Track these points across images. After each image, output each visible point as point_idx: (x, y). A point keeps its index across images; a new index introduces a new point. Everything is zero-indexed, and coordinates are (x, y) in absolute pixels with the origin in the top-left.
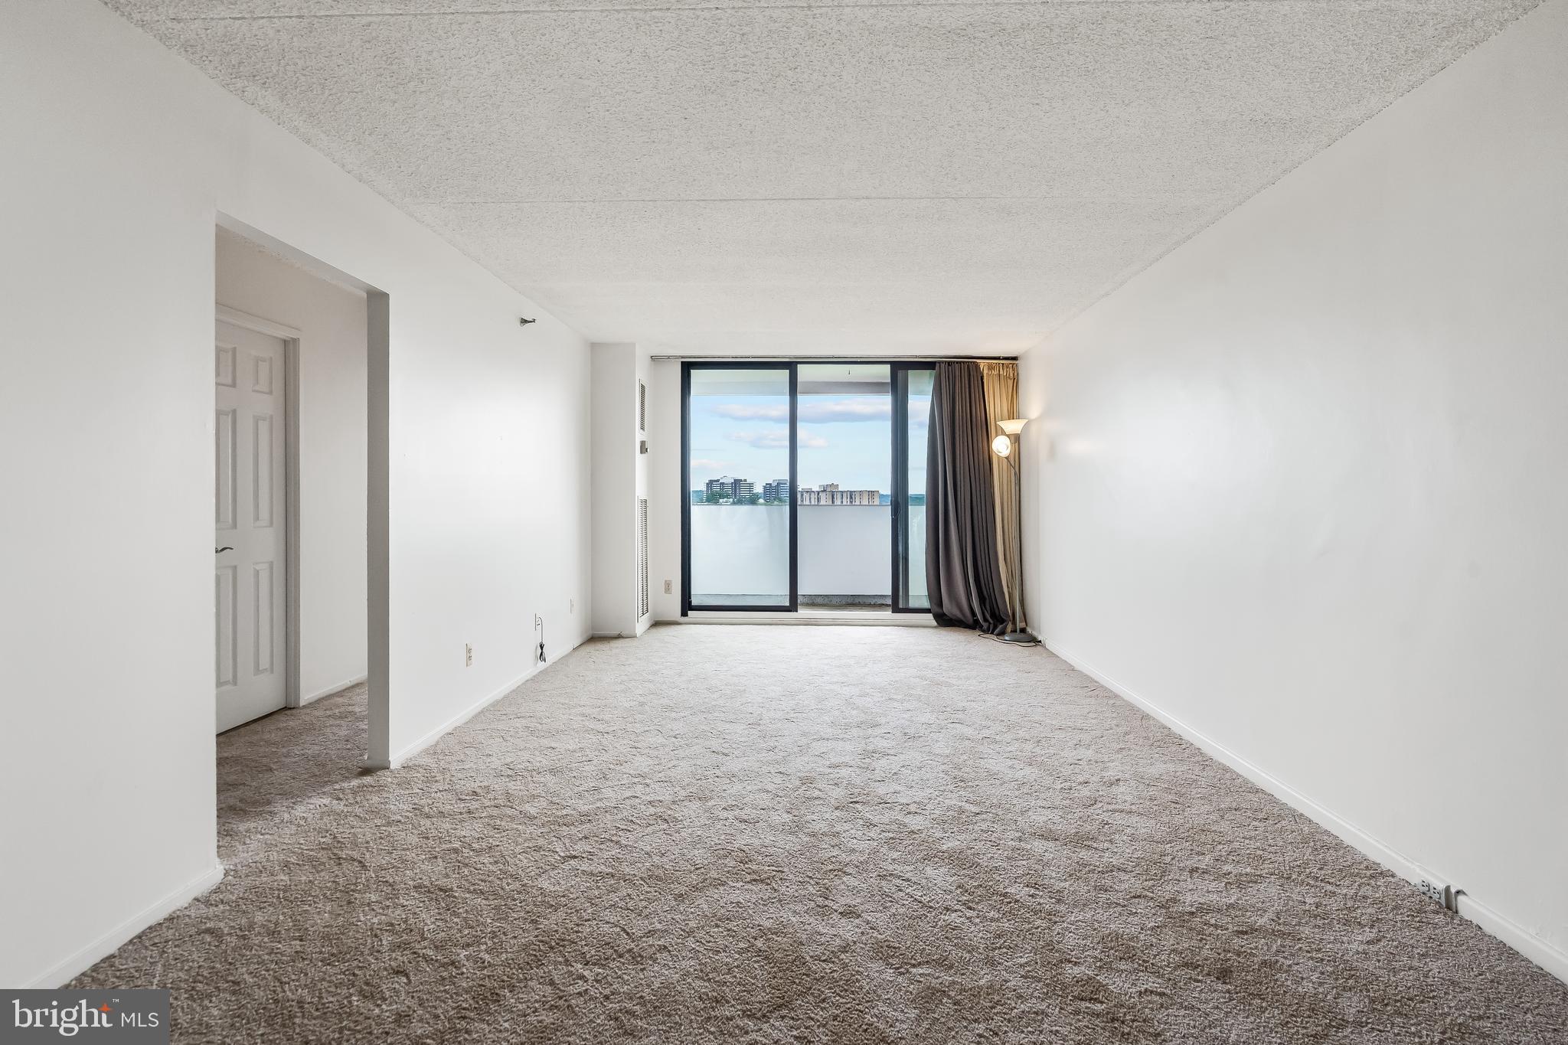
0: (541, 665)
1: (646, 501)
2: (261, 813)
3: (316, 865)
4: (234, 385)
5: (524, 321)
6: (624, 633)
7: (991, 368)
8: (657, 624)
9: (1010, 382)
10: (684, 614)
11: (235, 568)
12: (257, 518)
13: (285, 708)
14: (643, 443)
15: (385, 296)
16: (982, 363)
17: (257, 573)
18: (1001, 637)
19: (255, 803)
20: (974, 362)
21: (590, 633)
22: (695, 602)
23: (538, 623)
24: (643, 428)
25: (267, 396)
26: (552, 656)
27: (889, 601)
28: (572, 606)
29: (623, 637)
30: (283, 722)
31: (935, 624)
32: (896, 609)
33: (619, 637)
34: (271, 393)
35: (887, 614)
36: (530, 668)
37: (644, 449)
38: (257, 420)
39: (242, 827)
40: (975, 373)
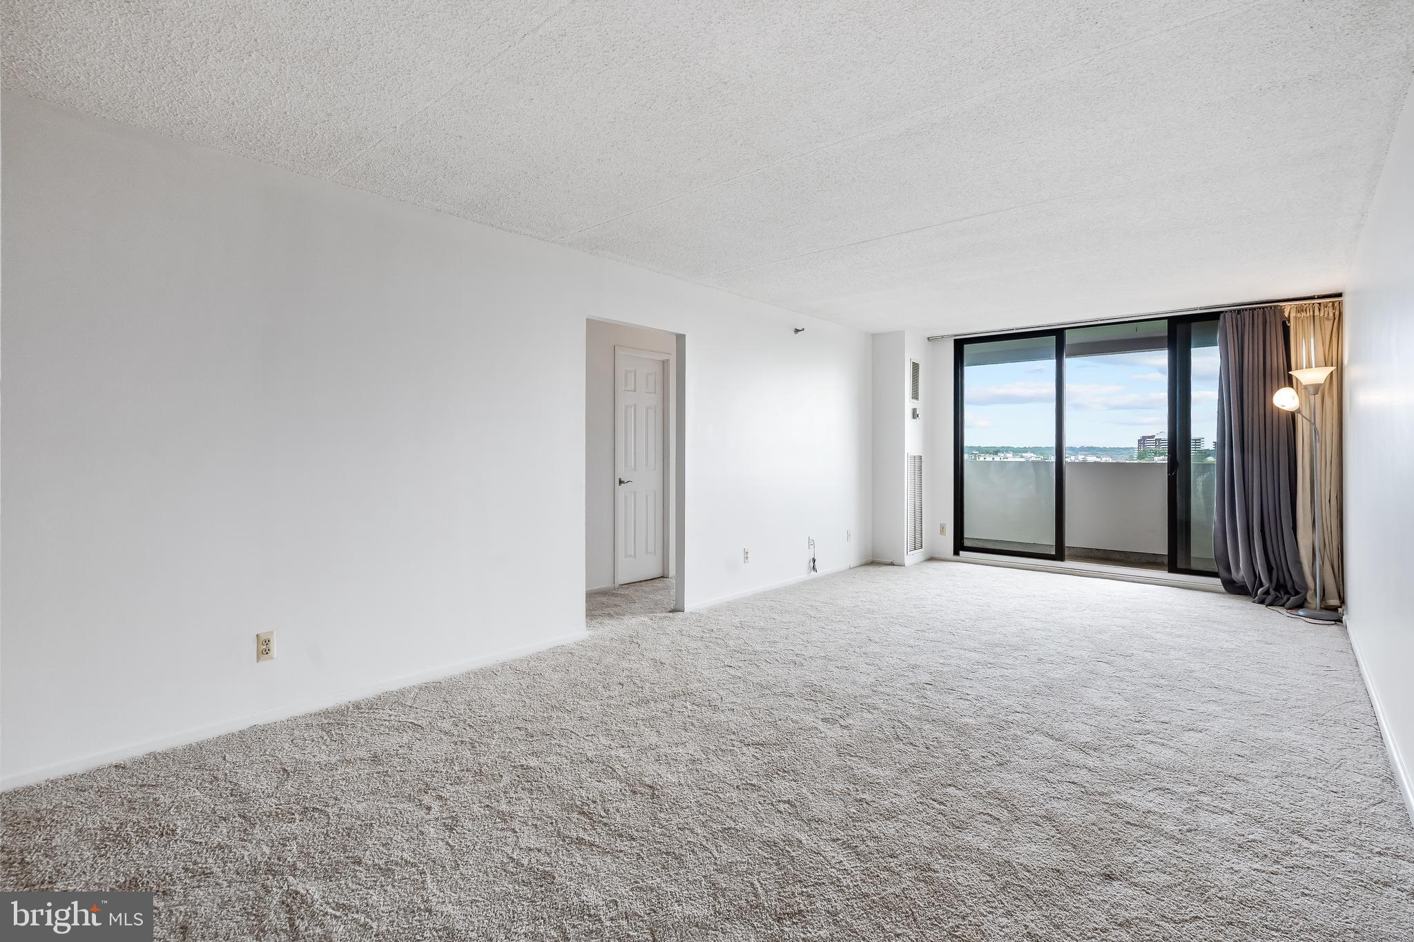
0: (813, 573)
1: (921, 457)
2: (619, 618)
3: (623, 642)
4: (635, 391)
5: (797, 331)
6: (895, 562)
7: (1300, 310)
8: (931, 559)
9: (1328, 324)
10: (956, 553)
11: (635, 493)
12: (647, 465)
13: (662, 577)
14: (914, 411)
15: (684, 336)
16: (1288, 308)
17: (647, 497)
18: (1294, 612)
19: (618, 614)
20: (1275, 307)
21: (870, 559)
22: (967, 543)
23: (811, 543)
24: (915, 396)
25: (653, 395)
26: (822, 569)
27: (1166, 561)
28: (849, 535)
29: (894, 565)
30: (659, 584)
31: (1223, 589)
32: (1173, 569)
33: (892, 564)
34: (655, 393)
35: (1164, 575)
36: (803, 574)
37: (915, 415)
38: (647, 409)
39: (608, 622)
40: (1273, 318)
